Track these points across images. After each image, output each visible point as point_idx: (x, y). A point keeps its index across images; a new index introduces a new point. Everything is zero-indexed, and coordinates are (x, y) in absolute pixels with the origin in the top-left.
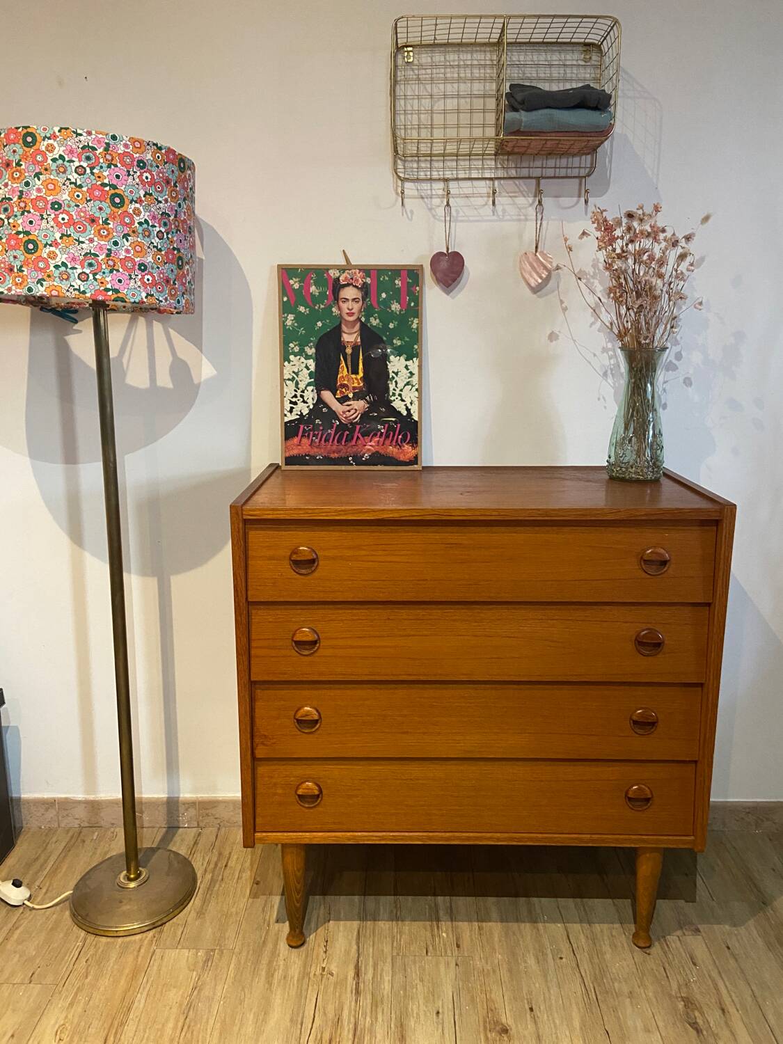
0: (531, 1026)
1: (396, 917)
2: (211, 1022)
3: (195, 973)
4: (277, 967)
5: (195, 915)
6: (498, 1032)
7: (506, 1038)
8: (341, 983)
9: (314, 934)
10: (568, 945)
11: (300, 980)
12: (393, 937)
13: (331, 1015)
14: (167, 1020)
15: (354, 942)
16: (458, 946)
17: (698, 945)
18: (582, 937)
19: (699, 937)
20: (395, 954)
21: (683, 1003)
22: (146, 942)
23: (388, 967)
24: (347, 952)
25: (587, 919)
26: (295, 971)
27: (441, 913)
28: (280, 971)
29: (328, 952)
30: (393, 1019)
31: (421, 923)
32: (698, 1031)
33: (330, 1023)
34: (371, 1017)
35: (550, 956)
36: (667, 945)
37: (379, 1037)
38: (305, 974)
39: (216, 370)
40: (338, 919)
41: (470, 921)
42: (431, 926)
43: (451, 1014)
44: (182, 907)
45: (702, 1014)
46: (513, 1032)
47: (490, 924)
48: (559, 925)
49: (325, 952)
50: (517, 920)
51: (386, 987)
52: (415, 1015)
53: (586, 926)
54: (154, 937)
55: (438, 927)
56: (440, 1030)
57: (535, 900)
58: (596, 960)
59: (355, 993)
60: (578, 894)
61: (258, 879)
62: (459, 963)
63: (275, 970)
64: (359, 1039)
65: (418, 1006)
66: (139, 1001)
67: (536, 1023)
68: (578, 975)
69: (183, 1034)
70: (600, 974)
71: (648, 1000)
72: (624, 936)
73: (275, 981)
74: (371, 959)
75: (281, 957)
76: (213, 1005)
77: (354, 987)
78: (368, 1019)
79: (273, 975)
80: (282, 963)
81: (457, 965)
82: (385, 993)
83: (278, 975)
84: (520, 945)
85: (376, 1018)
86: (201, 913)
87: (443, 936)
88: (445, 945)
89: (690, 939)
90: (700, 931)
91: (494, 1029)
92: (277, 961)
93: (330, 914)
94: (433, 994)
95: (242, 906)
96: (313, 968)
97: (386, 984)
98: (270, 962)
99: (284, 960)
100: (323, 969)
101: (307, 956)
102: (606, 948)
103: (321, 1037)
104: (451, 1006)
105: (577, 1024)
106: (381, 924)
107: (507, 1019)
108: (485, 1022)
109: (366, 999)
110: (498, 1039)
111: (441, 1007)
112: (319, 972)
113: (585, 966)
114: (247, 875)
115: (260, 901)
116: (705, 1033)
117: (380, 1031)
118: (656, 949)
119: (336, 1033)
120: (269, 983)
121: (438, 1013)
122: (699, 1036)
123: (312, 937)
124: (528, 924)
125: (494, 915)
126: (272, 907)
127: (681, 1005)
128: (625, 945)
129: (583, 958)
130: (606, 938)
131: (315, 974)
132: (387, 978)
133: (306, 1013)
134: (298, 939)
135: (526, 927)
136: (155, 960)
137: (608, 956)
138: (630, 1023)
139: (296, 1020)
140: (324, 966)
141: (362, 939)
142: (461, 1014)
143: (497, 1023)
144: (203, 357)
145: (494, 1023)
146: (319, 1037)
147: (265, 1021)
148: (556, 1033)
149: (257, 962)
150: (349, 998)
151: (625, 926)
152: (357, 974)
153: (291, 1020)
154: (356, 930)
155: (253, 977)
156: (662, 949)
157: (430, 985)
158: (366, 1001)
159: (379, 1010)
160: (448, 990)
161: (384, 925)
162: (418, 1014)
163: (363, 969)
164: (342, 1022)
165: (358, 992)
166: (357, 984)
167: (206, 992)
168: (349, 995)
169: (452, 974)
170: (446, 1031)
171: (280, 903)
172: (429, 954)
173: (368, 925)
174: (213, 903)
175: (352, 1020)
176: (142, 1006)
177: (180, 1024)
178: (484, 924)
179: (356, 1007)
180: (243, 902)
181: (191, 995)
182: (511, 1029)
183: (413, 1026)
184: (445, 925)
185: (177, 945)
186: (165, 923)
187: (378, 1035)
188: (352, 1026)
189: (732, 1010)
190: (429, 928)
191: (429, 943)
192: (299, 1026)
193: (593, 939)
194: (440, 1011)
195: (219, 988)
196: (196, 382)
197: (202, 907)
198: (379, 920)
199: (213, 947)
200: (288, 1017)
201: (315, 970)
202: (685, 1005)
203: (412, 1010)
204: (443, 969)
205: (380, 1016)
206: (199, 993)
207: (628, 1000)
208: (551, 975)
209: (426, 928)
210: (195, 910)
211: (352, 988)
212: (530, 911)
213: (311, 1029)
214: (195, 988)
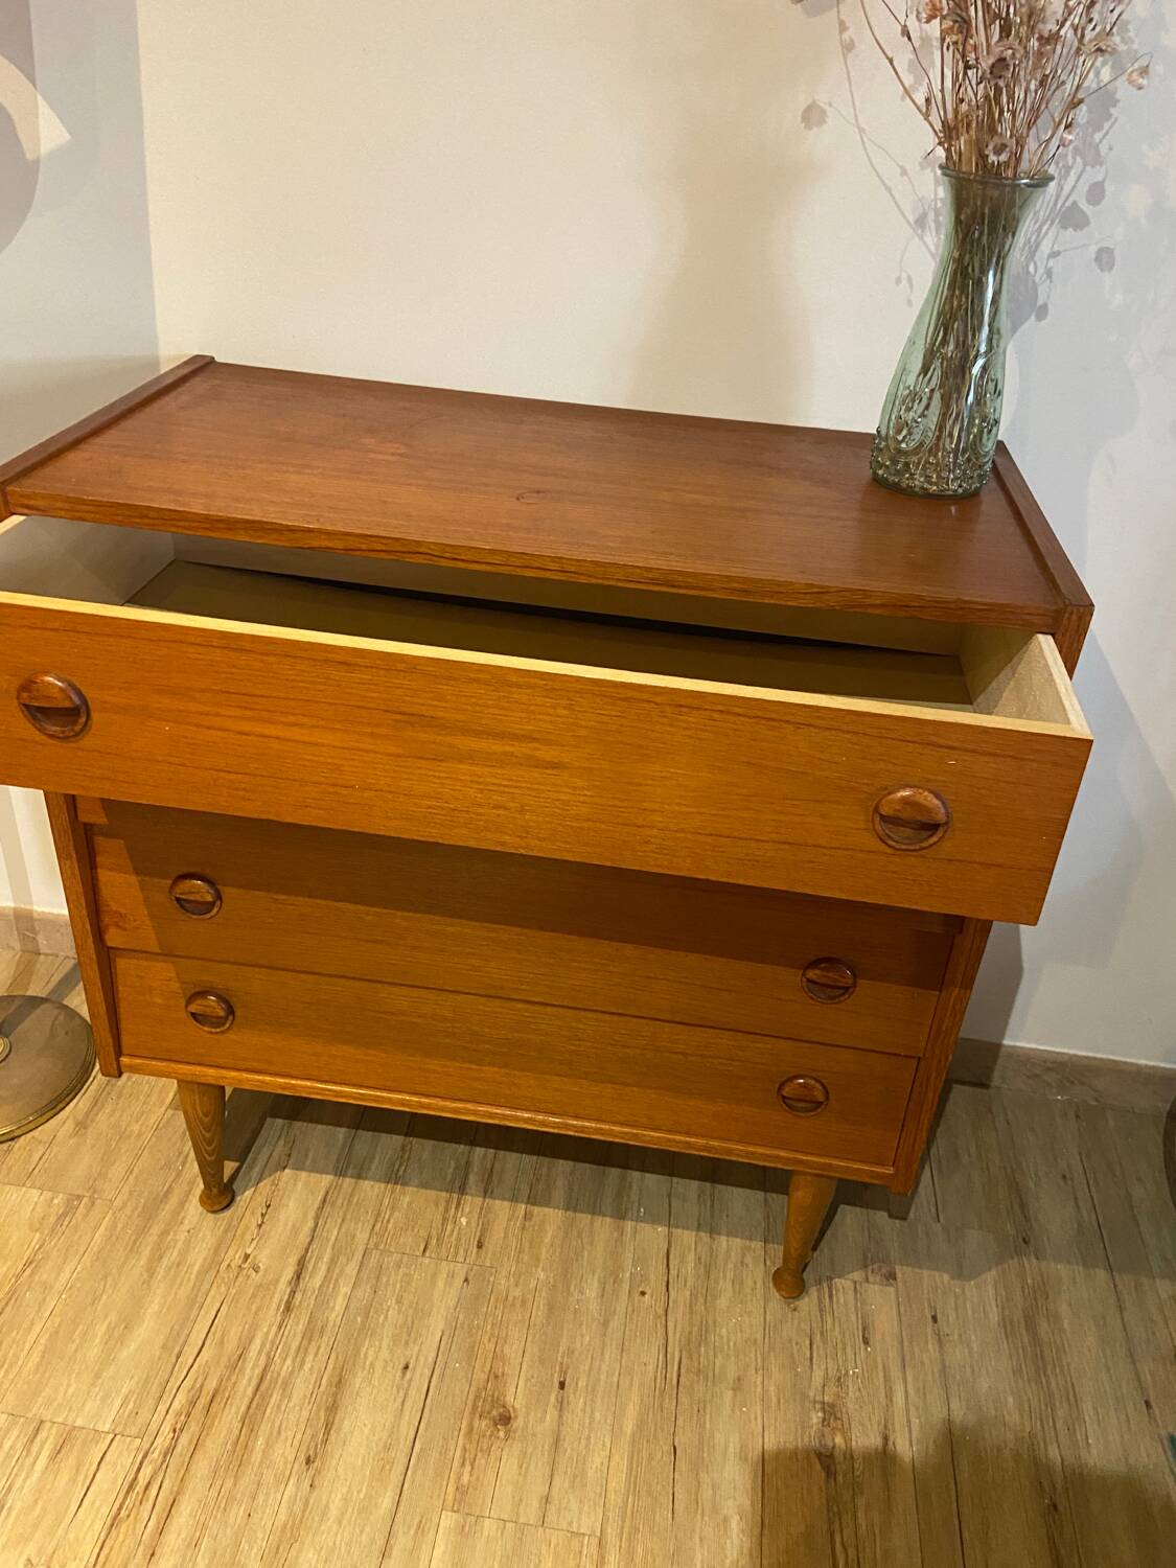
0: (551, 1415)
1: (394, 1177)
2: (37, 1328)
3: (38, 1235)
4: (172, 1244)
5: (73, 1126)
6: (494, 1420)
7: (502, 1434)
9: (253, 1189)
10: (662, 1268)
11: (203, 1272)
12: (379, 1214)
13: (231, 1344)
15: (312, 1214)
16: (480, 1246)
17: (882, 1302)
18: (691, 1257)
19: (892, 1289)
20: (371, 1246)
21: (820, 1414)
23: (351, 1269)
24: (295, 1231)
25: (709, 1226)
26: (198, 1257)
27: (472, 1178)
28: (177, 1249)
29: (264, 1227)
30: (330, 1367)
31: (434, 1194)
32: (830, 1474)
33: (224, 1360)
34: (294, 1361)
35: (626, 1287)
36: (831, 1296)
37: (296, 1397)
38: (213, 1263)
39: (71, 134)
40: (299, 1167)
41: (515, 1199)
42: (448, 1202)
43: (428, 1372)
44: (52, 1112)
46: (518, 1424)
47: (546, 1210)
48: (660, 1229)
49: (260, 1226)
50: (595, 1211)
51: (339, 1305)
52: (367, 1367)
53: (704, 1236)
55: (458, 1204)
56: (400, 1400)
57: (636, 1175)
58: (700, 1307)
59: (283, 1312)
62: (470, 1278)
63: (168, 1248)
64: (263, 1398)
65: (378, 1352)
67: (562, 1409)
68: (660, 1331)
70: (700, 1336)
71: (765, 1400)
72: (762, 1266)
73: (161, 1271)
74: (329, 1250)
75: (186, 1225)
76: (48, 1299)
77: (286, 1297)
78: (289, 1362)
79: (161, 1257)
80: (182, 1236)
81: (466, 1280)
82: (333, 1317)
83: (171, 1257)
84: (583, 1257)
85: (302, 1364)
86: (82, 1126)
87: (461, 1223)
88: (459, 1239)
89: (874, 1290)
90: (895, 1279)
91: (489, 1413)
92: (176, 1232)
93: (289, 1155)
94: (409, 1331)
95: (152, 1121)
96: (231, 1253)
97: (340, 1298)
99: (189, 1232)
100: (247, 1256)
101: (226, 1231)
102: (725, 1286)
103: (203, 1385)
104: (431, 1357)
105: (629, 1426)
106: (366, 1184)
107: (516, 1397)
108: (477, 1397)
109: (298, 1323)
110: (489, 1433)
111: (414, 1357)
112: (238, 1260)
113: (678, 1316)
116: (840, 1479)
117: (301, 1387)
118: (808, 1303)
119: (229, 1378)
120: (151, 1271)
121: (406, 1367)
122: (827, 1482)
123: (248, 1193)
124: (608, 1220)
125: (559, 1194)
127: (816, 1417)
128: (759, 1284)
129: (681, 1298)
130: (730, 1266)
131: (229, 1265)
132: (344, 1289)
133: (191, 1339)
134: (220, 1195)
135: (604, 1225)
137: (722, 1303)
138: (719, 1438)
139: (173, 1348)
140: (249, 1252)
141: (327, 1209)
142: (443, 1375)
143: (497, 1401)
144: (39, 98)
145: (492, 1401)
146: (198, 1384)
147: (122, 1341)
148: (588, 1438)
149: (143, 1231)
150: (272, 1314)
151: (770, 1246)
152: (298, 1276)
153: (164, 1347)
154: (322, 1193)
155: (126, 1260)
156: (820, 1301)
157: (411, 1312)
158: (297, 1326)
159: (312, 1348)
160: (436, 1325)
161: (370, 1189)
162: (372, 1365)
163: (310, 1267)
164: (245, 1359)
165: (288, 1308)
166: (293, 1292)
167: (44, 1275)
168: (271, 1312)
169: (454, 1292)
170: (408, 1405)
172: (427, 1254)
173: (345, 1186)
174: (108, 1108)
175: (263, 1361)
178: (536, 1209)
179: (276, 1336)
180: (159, 1113)
181: (18, 1277)
182: (516, 1417)
183: (357, 1386)
184: (472, 1202)
185: (26, 1179)
186: (19, 1136)
187: (295, 1395)
188: (258, 1371)
190: (443, 1203)
191: (434, 1232)
192: (174, 1360)
193: (708, 1267)
194: (411, 1366)
195: (68, 1268)
196: (30, 156)
197: (87, 1114)
198: (366, 1179)
199: (79, 1192)
200: (160, 1340)
201: (234, 1256)
202: (824, 1419)
203: (366, 1354)
204: (440, 1284)
205: (309, 1358)
206: (32, 1275)
207: (729, 1394)
208: (615, 1323)
209: (437, 1206)
210: (75, 1118)
211: (281, 1300)
212: (619, 1195)
213: (192, 1366)
214: (29, 1263)
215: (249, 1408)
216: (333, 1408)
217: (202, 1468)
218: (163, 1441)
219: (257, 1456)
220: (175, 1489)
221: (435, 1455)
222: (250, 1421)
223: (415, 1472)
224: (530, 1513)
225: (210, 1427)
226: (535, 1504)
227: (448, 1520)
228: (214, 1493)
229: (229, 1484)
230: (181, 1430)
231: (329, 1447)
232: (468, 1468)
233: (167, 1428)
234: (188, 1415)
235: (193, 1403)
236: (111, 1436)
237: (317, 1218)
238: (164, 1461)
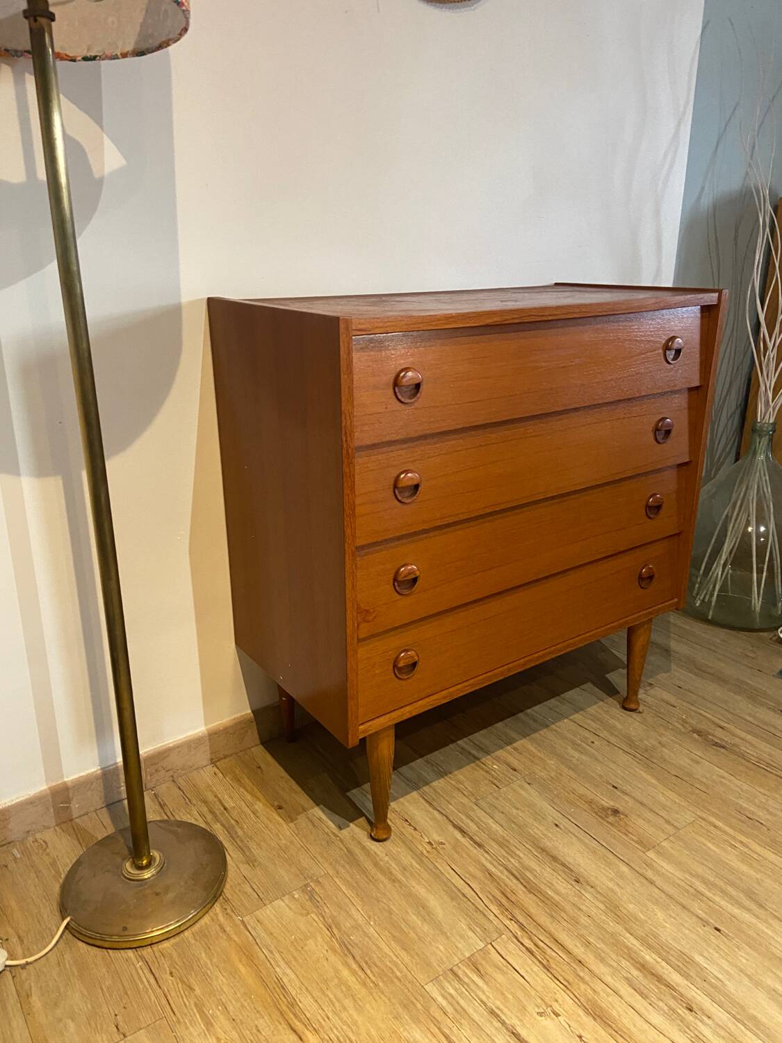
0: (626, 798)
1: (442, 773)
2: (382, 944)
3: (312, 914)
4: (387, 865)
5: (247, 866)
6: (612, 815)
7: (622, 816)
8: (456, 846)
9: (389, 821)
10: (585, 731)
11: (421, 862)
12: (458, 789)
13: (479, 874)
14: (337, 971)
15: (431, 809)
16: (515, 771)
17: (657, 692)
18: (589, 721)
19: (656, 688)
20: (474, 801)
21: (695, 734)
22: (221, 918)
23: (480, 813)
24: (434, 820)
25: (578, 709)
26: (407, 859)
27: (474, 753)
28: (393, 865)
29: (417, 828)
30: (530, 847)
31: (468, 767)
32: (723, 747)
33: (486, 881)
34: (512, 857)
35: (584, 745)
36: (644, 702)
37: (538, 869)
38: (419, 856)
39: (126, 159)
40: (395, 798)
41: (501, 748)
42: (478, 766)
43: (566, 820)
45: (713, 735)
46: (621, 809)
47: (518, 743)
48: (565, 721)
49: (415, 829)
50: (535, 731)
51: (495, 827)
52: (543, 837)
53: (582, 712)
54: (226, 909)
55: (484, 764)
56: (573, 837)
57: (528, 711)
58: (615, 733)
59: (479, 847)
60: (554, 694)
61: (276, 804)
62: (529, 782)
63: (388, 868)
64: (524, 879)
65: (538, 829)
66: (284, 974)
67: (626, 794)
68: (616, 749)
69: (368, 972)
70: (630, 742)
71: (675, 742)
72: (614, 708)
73: (400, 877)
74: (460, 814)
75: (382, 855)
76: (366, 931)
77: (471, 842)
78: (512, 860)
79: (391, 873)
80: (387, 858)
81: (529, 784)
82: (501, 833)
83: (396, 870)
84: (555, 747)
85: (518, 856)
86: (251, 861)
87: (495, 769)
88: (503, 774)
89: (652, 692)
90: (652, 684)
91: (607, 814)
92: (381, 860)
94: (539, 816)
95: (288, 833)
96: (420, 847)
97: (494, 826)
98: (376, 864)
99: (387, 855)
100: (430, 843)
101: (403, 842)
102: (612, 721)
103: (493, 896)
104: (559, 815)
105: (654, 781)
106: (436, 784)
107: (607, 802)
108: (596, 813)
109: (493, 846)
110: (618, 820)
111: (553, 820)
112: (428, 847)
113: (613, 740)
114: (259, 806)
115: (302, 820)
116: (728, 746)
117: (532, 863)
118: (642, 708)
119: (501, 886)
120: (394, 880)
121: (557, 825)
125: (514, 735)
126: (320, 819)
127: (696, 736)
128: (624, 714)
129: (604, 734)
130: (604, 715)
131: (428, 852)
132: (489, 821)
133: (459, 887)
136: (254, 929)
137: (619, 726)
138: (682, 763)
139: (455, 895)
140: (428, 841)
141: (434, 803)
142: (574, 817)
143: (604, 809)
144: (105, 137)
145: (602, 810)
146: (491, 898)
147: (429, 913)
148: (648, 794)
149: (364, 872)
151: (606, 701)
152: (463, 832)
153: (452, 899)
154: (422, 800)
155: (376, 887)
156: (645, 706)
157: (527, 808)
159: (513, 849)
160: (543, 805)
161: (439, 784)
162: (544, 835)
163: (462, 825)
164: (493, 873)
165: (480, 845)
166: (471, 839)
167: (345, 924)
168: (475, 851)
169: (532, 791)
170: (577, 834)
171: (323, 812)
172: (500, 787)
173: (427, 791)
174: (253, 846)
175: (500, 867)
176: (293, 976)
177: (354, 966)
178: (515, 745)
179: (492, 857)
180: (286, 829)
181: (333, 935)
182: (618, 808)
183: (551, 845)
184: (488, 760)
185: (261, 901)
186: (221, 891)
187: (534, 867)
188: (506, 873)
189: (725, 725)
191: (490, 778)
192: (465, 899)
193: (595, 719)
194: (557, 823)
195: (353, 912)
196: (96, 176)
197: (245, 856)
198: (431, 782)
199: (303, 883)
200: (446, 898)
201: (424, 848)
202: (698, 735)
203: (536, 834)
204: (522, 792)
205: (518, 852)
206: (339, 929)
207: (664, 749)
208: (600, 758)
209: (475, 770)
210: (241, 862)
211: (472, 845)
212: (535, 721)
213: (477, 894)
214: (329, 928)
215: (525, 887)
216: (555, 859)
217: (544, 919)
218: (513, 927)
219: (557, 898)
220: (548, 936)
221: (613, 841)
222: (531, 889)
223: (616, 851)
224: (669, 829)
225: (523, 905)
226: (667, 826)
227: (651, 854)
228: (565, 924)
229: (563, 914)
230: (513, 917)
231: (576, 871)
232: (630, 835)
233: (507, 922)
234: (507, 910)
235: (501, 905)
236: (490, 946)
237: (435, 809)
238: (527, 933)
